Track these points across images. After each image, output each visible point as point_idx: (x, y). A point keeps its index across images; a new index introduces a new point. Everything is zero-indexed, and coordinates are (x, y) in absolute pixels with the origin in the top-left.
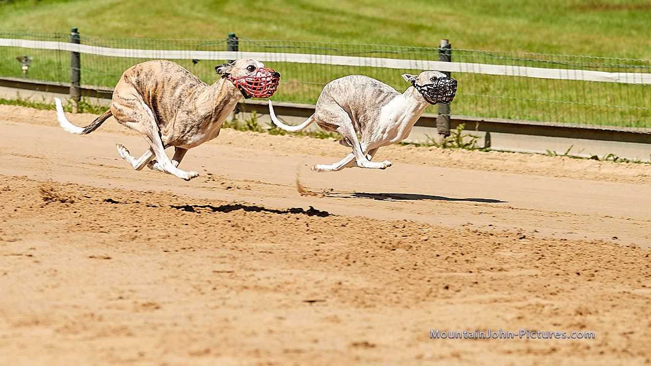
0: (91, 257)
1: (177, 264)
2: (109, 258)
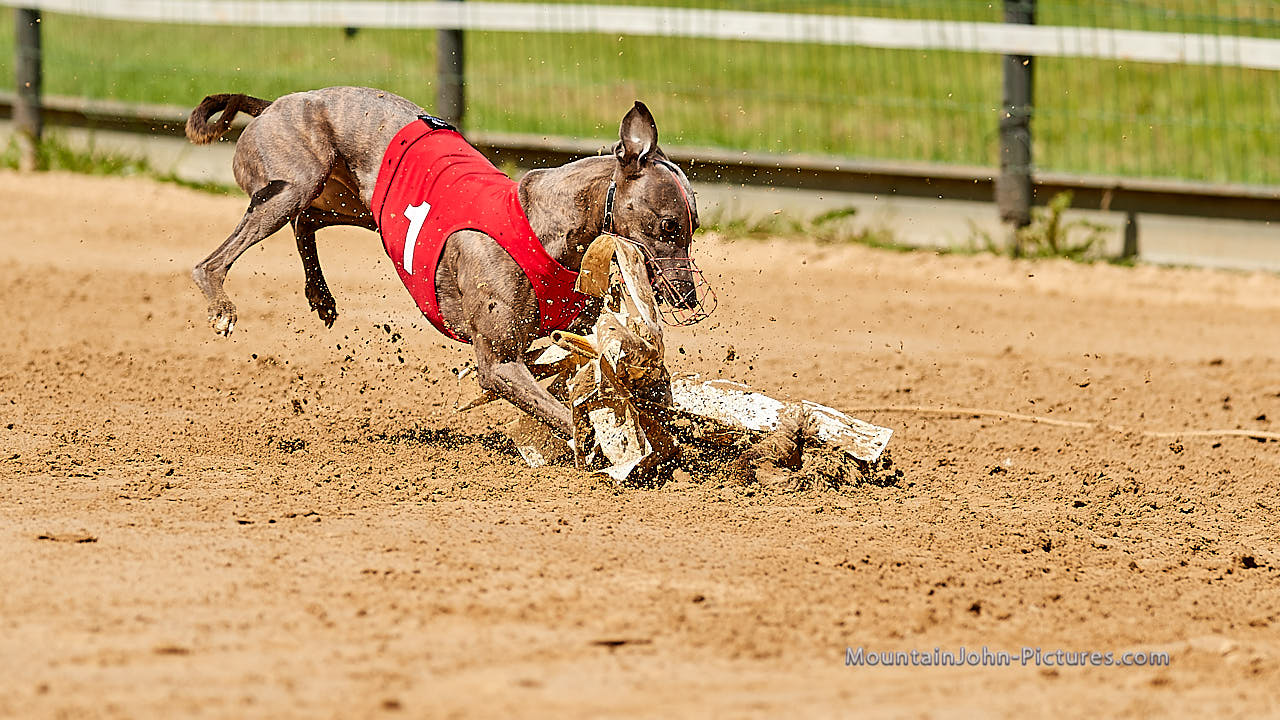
0: (42, 538)
2: (90, 540)
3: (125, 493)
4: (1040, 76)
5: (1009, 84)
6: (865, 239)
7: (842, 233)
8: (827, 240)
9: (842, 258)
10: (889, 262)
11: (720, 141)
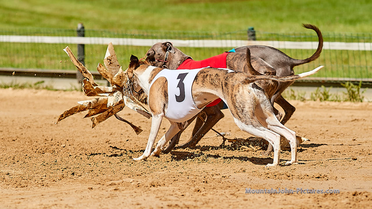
4: (86, 49)
5: (79, 51)
6: (47, 88)
7: (41, 87)
8: (38, 88)
9: (41, 93)
10: (52, 94)
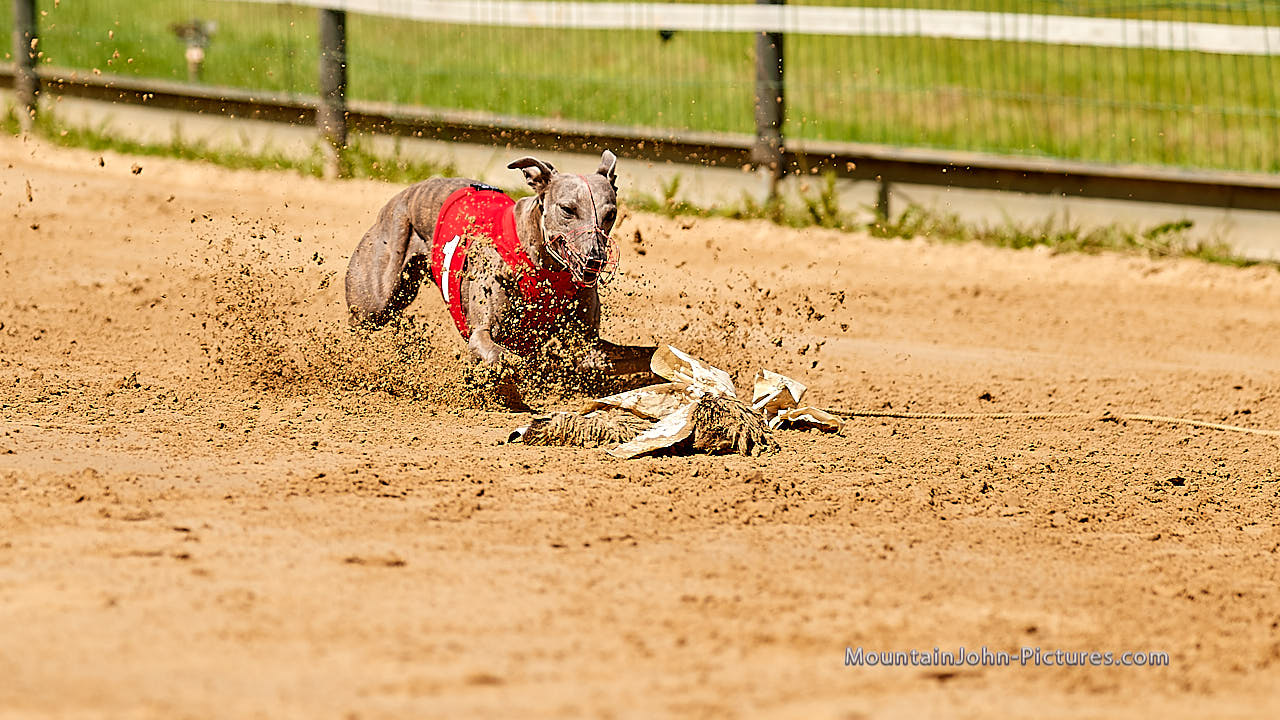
0: (350, 561)
1: (586, 578)
2: (399, 564)
3: (434, 515)
6: (1200, 252)
7: (1177, 247)
8: (1161, 253)
9: (1177, 273)
10: (1226, 277)
11: (1050, 150)
